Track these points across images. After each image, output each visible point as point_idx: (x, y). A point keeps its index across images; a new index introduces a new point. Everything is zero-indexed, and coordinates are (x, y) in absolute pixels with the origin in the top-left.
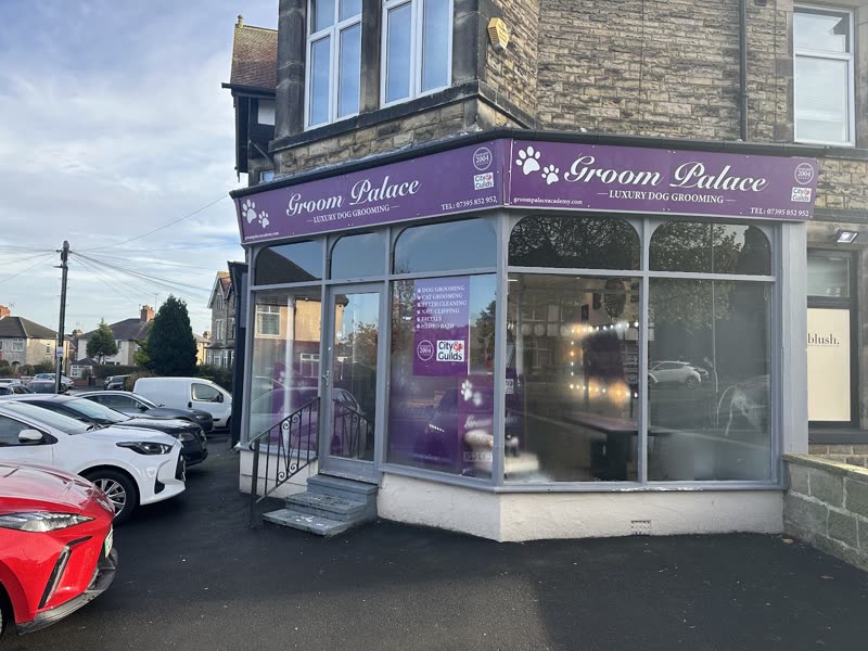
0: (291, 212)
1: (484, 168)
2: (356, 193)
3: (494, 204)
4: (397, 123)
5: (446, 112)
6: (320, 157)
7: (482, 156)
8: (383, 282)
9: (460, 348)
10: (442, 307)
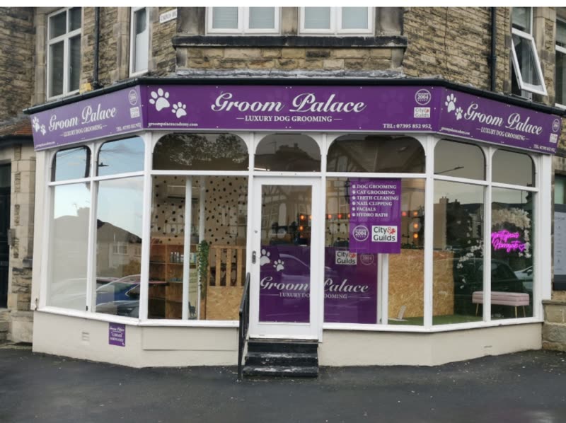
0: (217, 108)
1: (423, 104)
2: (298, 102)
3: (428, 129)
4: (328, 51)
5: (376, 53)
6: (239, 61)
7: (423, 95)
8: (321, 177)
9: (393, 231)
10: (377, 201)
